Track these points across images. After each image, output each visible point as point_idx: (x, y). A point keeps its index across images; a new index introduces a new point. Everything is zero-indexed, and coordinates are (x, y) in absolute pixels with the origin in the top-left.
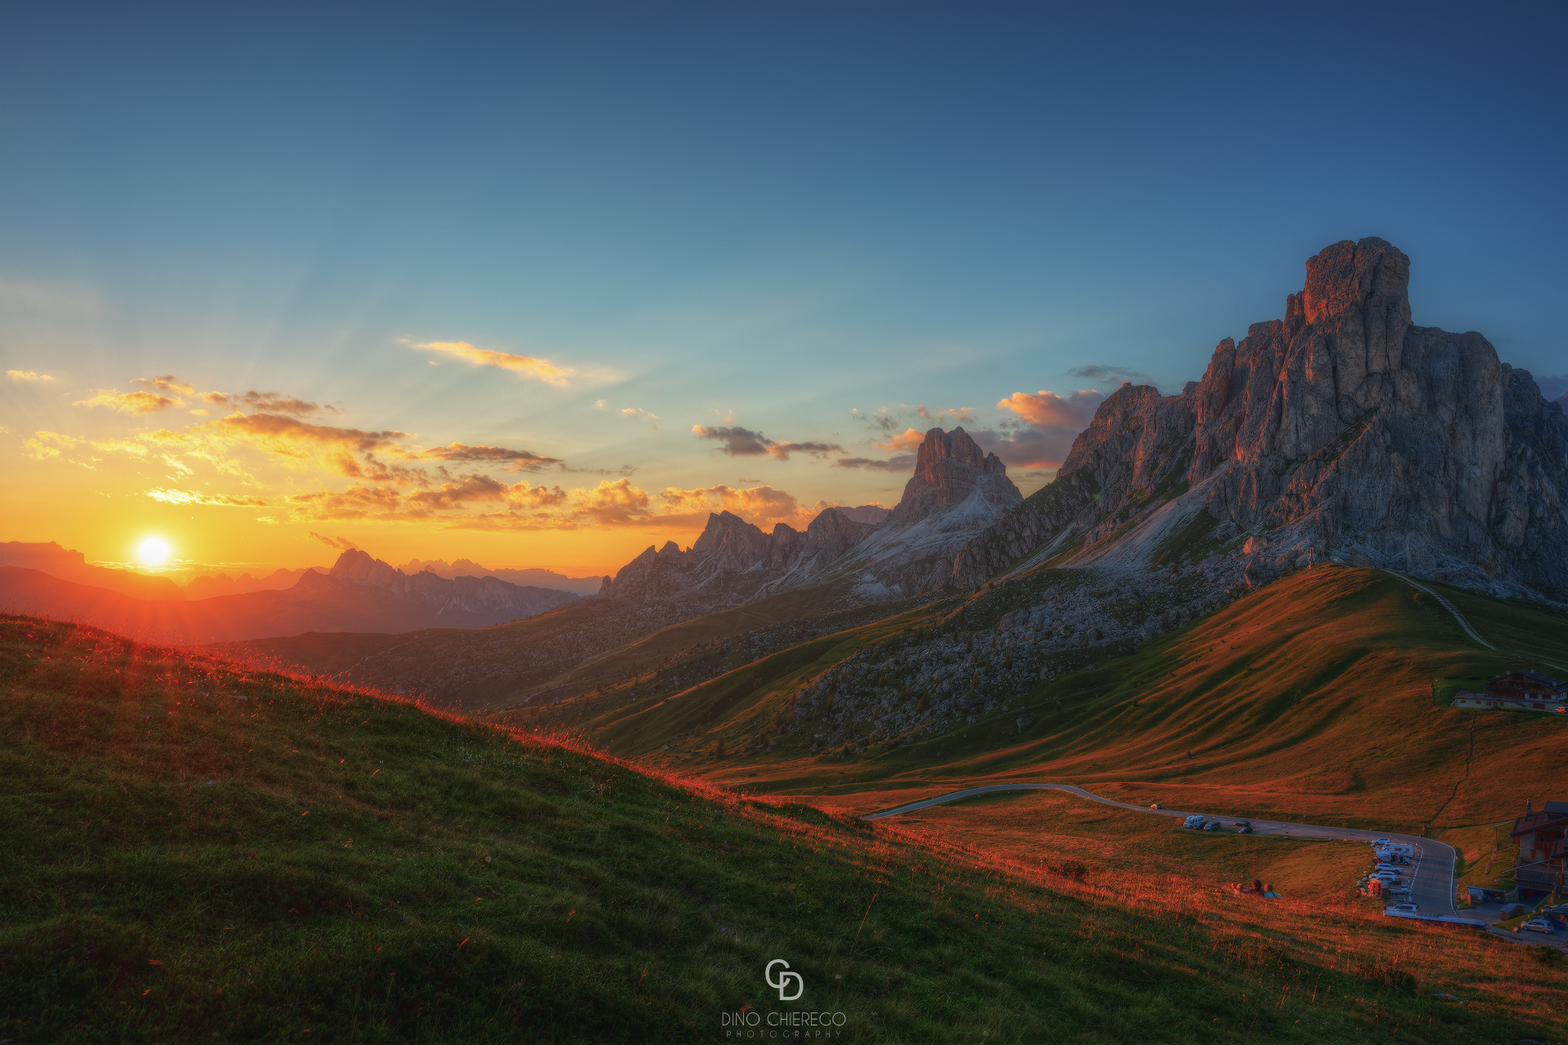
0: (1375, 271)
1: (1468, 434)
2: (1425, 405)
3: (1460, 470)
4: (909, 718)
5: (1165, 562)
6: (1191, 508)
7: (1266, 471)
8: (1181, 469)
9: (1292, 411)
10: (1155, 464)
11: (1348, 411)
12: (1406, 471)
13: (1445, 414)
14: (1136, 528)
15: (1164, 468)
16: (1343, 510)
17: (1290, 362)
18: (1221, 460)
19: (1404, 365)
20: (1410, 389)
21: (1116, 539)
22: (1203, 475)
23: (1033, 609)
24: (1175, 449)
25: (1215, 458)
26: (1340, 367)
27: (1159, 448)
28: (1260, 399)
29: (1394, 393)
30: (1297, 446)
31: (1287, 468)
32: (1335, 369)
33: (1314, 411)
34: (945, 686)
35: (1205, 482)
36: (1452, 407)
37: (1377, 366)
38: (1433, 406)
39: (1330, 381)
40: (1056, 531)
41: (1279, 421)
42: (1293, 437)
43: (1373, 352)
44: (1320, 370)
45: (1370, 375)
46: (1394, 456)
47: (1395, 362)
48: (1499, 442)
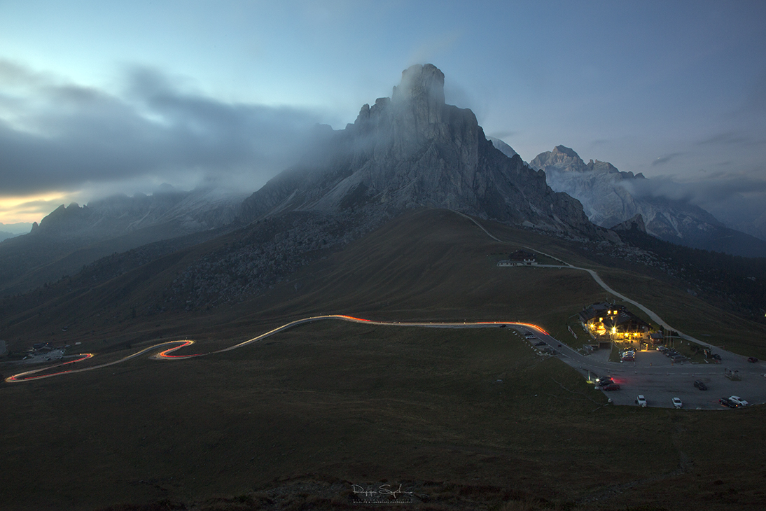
0: (430, 79)
1: (466, 151)
2: (451, 138)
3: (463, 167)
4: (238, 289)
5: (346, 207)
6: (355, 182)
11: (421, 140)
12: (445, 167)
13: (459, 144)
14: (330, 192)
16: (422, 183)
19: (442, 120)
20: (444, 130)
21: (322, 196)
23: (289, 231)
25: (363, 159)
26: (417, 120)
29: (439, 133)
31: (397, 164)
33: (407, 139)
34: (255, 271)
35: (360, 170)
36: (461, 140)
37: (432, 121)
38: (453, 139)
39: (414, 126)
42: (399, 151)
43: (431, 114)
44: (409, 121)
45: (430, 124)
46: (441, 160)
47: (439, 119)
48: (477, 155)
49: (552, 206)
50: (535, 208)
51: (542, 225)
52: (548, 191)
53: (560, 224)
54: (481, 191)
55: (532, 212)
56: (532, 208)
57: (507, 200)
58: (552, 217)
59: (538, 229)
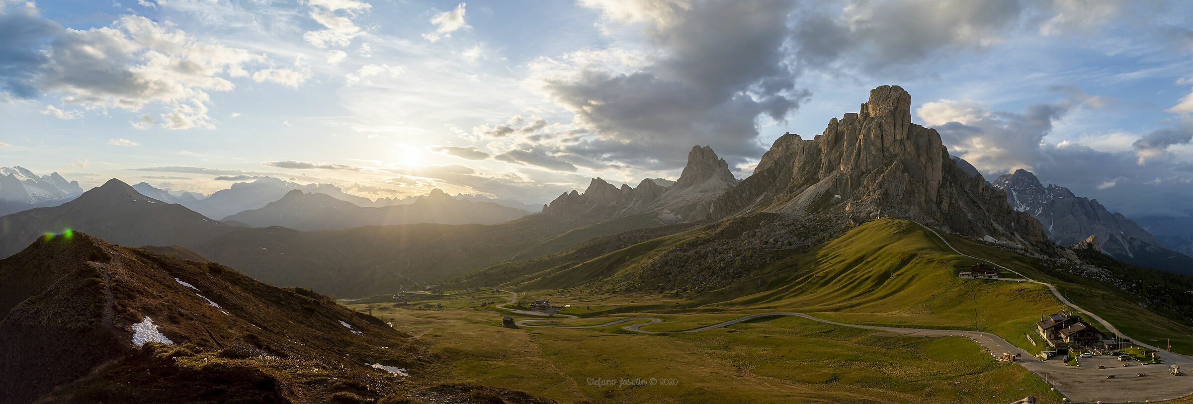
0: (898, 99)
1: (931, 168)
2: (916, 155)
3: (927, 183)
4: (705, 278)
5: (812, 212)
6: (822, 189)
7: (854, 176)
8: (816, 173)
9: (865, 152)
10: (804, 169)
11: (887, 154)
12: (910, 181)
13: (923, 160)
14: (797, 196)
15: (808, 170)
16: (886, 194)
17: (863, 131)
18: (833, 170)
19: (908, 138)
20: (909, 147)
21: (789, 201)
22: (826, 176)
23: (756, 230)
24: (813, 163)
25: (830, 169)
26: (884, 136)
27: (805, 163)
28: (851, 146)
29: (905, 149)
30: (867, 166)
31: (862, 176)
32: (882, 136)
33: (873, 153)
34: (722, 264)
35: (827, 178)
36: (926, 158)
37: (898, 137)
38: (919, 156)
39: (880, 141)
40: (758, 195)
41: (860, 155)
42: (865, 163)
43: (897, 131)
44: (876, 136)
45: (895, 140)
46: (906, 174)
47: (905, 136)
48: (941, 172)
49: (1013, 224)
50: (997, 225)
51: (1004, 242)
52: (1010, 212)
53: (1021, 242)
54: (945, 206)
55: (994, 229)
56: (994, 225)
57: (969, 216)
58: (1013, 234)
59: (999, 245)
